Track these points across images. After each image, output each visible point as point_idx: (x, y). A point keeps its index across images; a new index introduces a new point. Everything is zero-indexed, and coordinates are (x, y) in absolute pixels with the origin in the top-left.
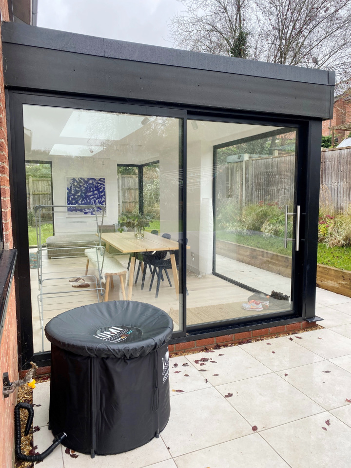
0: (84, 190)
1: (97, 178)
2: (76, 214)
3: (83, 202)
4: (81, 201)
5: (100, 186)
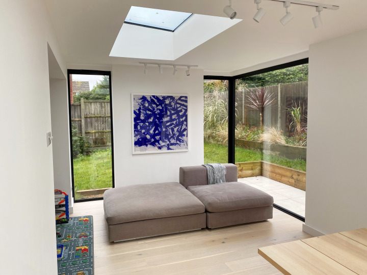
0: (159, 114)
1: (176, 95)
2: (146, 150)
3: (157, 132)
4: (154, 131)
5: (180, 107)
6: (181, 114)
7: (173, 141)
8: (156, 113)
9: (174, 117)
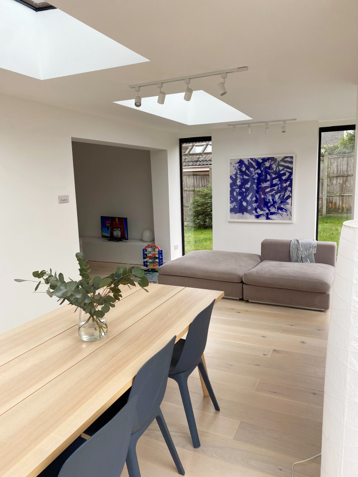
0: (257, 179)
1: (279, 156)
2: (242, 218)
3: (254, 199)
4: (251, 198)
5: (283, 170)
6: (284, 178)
7: (273, 210)
8: (254, 177)
9: (275, 182)
